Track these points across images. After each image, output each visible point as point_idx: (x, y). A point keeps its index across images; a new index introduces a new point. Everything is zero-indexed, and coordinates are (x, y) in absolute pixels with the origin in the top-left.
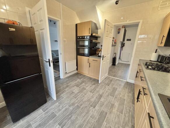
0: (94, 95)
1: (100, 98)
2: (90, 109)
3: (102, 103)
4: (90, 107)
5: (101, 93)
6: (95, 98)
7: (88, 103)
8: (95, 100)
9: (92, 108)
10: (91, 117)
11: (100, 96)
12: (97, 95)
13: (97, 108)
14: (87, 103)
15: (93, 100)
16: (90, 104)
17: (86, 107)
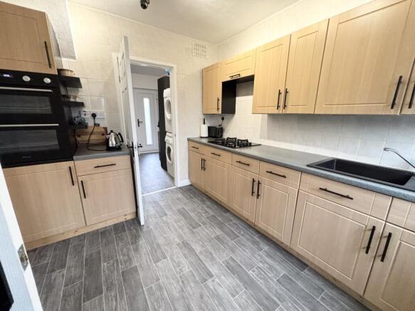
0: (175, 257)
1: (191, 250)
2: (212, 287)
3: (204, 253)
4: (207, 287)
5: (177, 240)
6: (183, 260)
7: (192, 285)
8: (191, 263)
9: (209, 282)
10: (234, 296)
11: (186, 247)
12: (176, 250)
13: (214, 270)
14: (189, 288)
15: (187, 269)
16: (196, 282)
17: (202, 297)
